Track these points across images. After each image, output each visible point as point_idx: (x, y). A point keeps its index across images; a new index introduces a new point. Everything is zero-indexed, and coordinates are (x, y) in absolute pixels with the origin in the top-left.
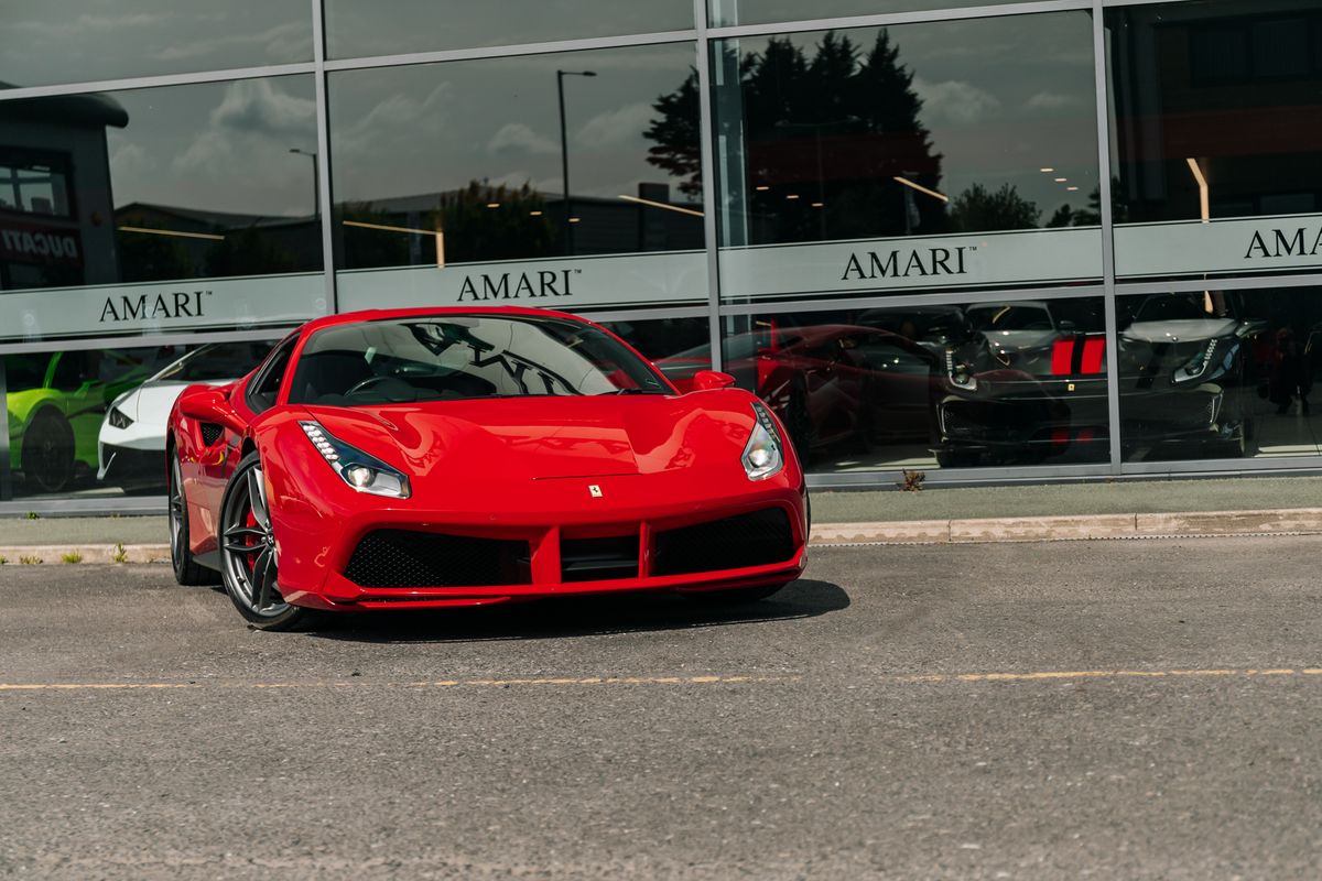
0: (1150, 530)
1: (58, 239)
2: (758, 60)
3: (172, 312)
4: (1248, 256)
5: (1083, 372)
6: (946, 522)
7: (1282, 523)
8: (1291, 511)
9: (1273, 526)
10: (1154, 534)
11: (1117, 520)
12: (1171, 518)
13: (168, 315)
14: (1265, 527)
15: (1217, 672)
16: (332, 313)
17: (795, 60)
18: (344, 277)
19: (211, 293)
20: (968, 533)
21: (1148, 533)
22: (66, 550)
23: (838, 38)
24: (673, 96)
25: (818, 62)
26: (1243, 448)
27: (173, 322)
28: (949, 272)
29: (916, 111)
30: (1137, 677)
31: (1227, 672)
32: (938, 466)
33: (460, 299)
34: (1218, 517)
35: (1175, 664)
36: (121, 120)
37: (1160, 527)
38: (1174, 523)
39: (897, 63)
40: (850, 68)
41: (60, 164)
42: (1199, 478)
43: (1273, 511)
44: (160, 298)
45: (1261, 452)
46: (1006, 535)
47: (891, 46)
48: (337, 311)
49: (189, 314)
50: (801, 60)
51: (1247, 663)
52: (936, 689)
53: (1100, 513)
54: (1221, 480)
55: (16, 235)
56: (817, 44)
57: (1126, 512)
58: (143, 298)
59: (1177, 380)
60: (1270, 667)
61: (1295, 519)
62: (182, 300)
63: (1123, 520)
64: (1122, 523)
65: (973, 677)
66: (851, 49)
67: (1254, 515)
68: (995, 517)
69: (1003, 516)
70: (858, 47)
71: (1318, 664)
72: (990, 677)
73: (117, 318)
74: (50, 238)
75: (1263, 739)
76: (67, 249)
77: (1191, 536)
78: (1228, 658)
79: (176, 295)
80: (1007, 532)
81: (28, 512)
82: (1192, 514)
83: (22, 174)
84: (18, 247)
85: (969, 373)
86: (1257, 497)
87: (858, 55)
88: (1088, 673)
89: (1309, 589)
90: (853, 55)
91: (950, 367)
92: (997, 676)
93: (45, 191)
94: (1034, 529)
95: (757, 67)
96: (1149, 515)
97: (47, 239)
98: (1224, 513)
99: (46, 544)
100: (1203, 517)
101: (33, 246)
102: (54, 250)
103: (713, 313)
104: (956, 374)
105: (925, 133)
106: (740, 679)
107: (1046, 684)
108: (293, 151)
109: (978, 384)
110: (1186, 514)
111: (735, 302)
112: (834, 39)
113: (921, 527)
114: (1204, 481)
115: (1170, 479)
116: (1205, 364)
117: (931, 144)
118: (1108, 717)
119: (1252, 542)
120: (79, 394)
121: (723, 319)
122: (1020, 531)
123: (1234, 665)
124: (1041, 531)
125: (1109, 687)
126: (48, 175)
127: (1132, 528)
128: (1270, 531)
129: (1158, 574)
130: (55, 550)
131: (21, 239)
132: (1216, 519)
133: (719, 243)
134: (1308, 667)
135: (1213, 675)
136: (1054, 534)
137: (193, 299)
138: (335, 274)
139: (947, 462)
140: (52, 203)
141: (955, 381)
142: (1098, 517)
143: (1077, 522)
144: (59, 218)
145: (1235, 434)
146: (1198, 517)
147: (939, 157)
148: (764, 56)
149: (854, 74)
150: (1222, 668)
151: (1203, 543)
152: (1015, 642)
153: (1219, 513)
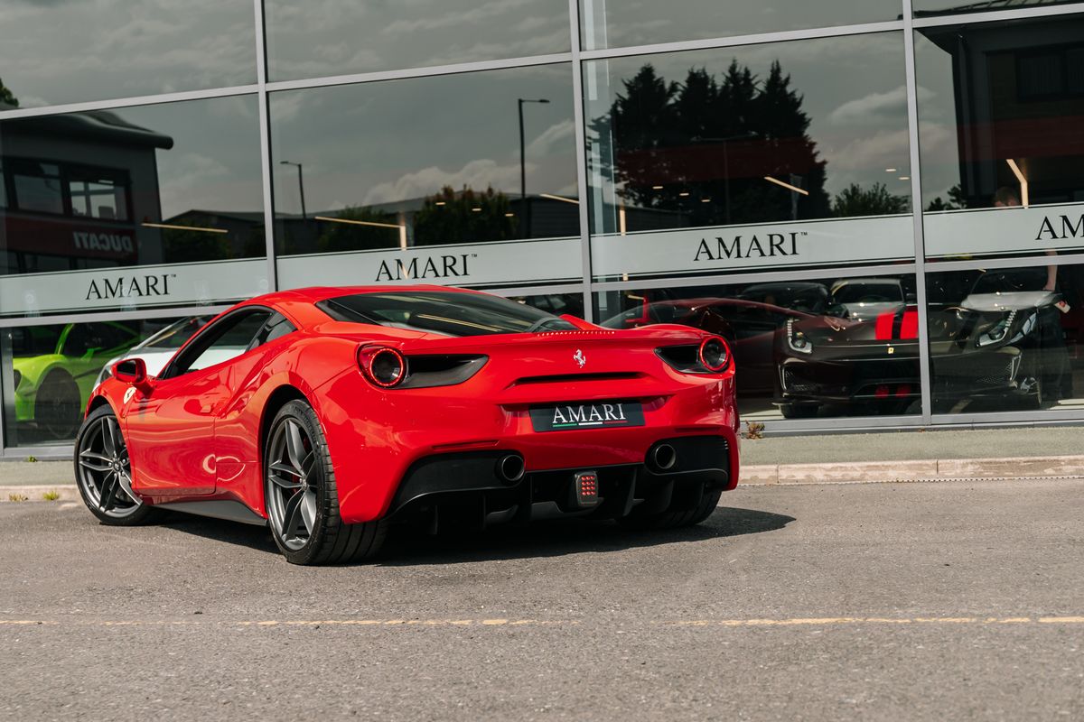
0: (949, 474)
1: (117, 237)
2: (680, 87)
3: (144, 291)
4: (1039, 238)
5: (901, 337)
6: (774, 467)
7: (1064, 468)
8: (1072, 457)
9: (1056, 470)
10: (952, 477)
11: (921, 465)
12: (967, 464)
13: (141, 294)
14: (1049, 471)
15: (958, 620)
16: (273, 291)
17: (710, 86)
18: (283, 261)
19: (175, 276)
20: (793, 476)
21: (947, 477)
22: (46, 489)
23: (741, 68)
24: (603, 117)
25: (725, 88)
26: (1040, 401)
27: (145, 300)
28: (784, 253)
29: (805, 128)
30: (882, 624)
31: (967, 620)
32: (782, 417)
33: (378, 280)
34: (1008, 462)
35: (924, 611)
36: (167, 143)
37: (958, 471)
38: (970, 468)
39: (789, 89)
40: (751, 93)
41: (121, 179)
42: (998, 428)
43: (1055, 458)
44: (134, 280)
45: (1060, 405)
46: (825, 478)
47: (783, 76)
48: (277, 290)
49: (158, 293)
50: (714, 86)
51: (990, 611)
52: (696, 635)
53: (907, 459)
54: (1017, 429)
55: (84, 236)
56: (723, 74)
57: (929, 458)
58: (121, 280)
59: (981, 344)
60: (1010, 615)
61: (1075, 465)
62: (152, 282)
63: (927, 465)
64: (924, 467)
65: (734, 623)
66: (751, 77)
67: (1039, 461)
68: (817, 462)
69: (823, 462)
70: (756, 76)
71: (1055, 612)
72: (751, 622)
73: (100, 297)
74: (112, 237)
75: (975, 699)
76: (124, 245)
77: (985, 479)
78: (974, 605)
79: (147, 278)
80: (826, 475)
81: (29, 456)
82: (986, 460)
83: (92, 187)
84: (86, 246)
85: (805, 340)
86: (1045, 444)
87: (756, 83)
88: (839, 620)
89: (1073, 531)
90: (753, 82)
91: (790, 334)
92: (756, 622)
93: (109, 201)
94: (850, 473)
95: (679, 93)
96: (948, 461)
97: (110, 239)
98: (1014, 459)
99: (31, 484)
100: (996, 463)
101: (97, 244)
102: (114, 246)
103: (586, 289)
104: (795, 339)
105: (812, 145)
106: (525, 622)
107: (797, 631)
108: (283, 163)
109: (813, 348)
110: (981, 460)
111: (608, 280)
112: (737, 70)
113: (752, 471)
114: (1002, 430)
115: (973, 428)
116: (1006, 330)
117: (818, 152)
118: (839, 670)
119: (1036, 484)
120: (85, 359)
121: (595, 296)
122: (838, 475)
123: (976, 612)
124: (856, 474)
125: (852, 635)
126: (112, 187)
127: (933, 472)
128: (1054, 475)
129: (943, 516)
130: (38, 490)
131: (88, 240)
132: (1006, 464)
133: (592, 231)
134: (1044, 616)
135: (955, 623)
136: (867, 477)
137: (161, 281)
138: (275, 259)
139: (791, 414)
140: (115, 210)
141: (795, 346)
142: (905, 462)
143: (887, 466)
144: (120, 222)
145: (1033, 389)
146: (991, 463)
147: (824, 163)
148: (685, 84)
149: (754, 98)
150: (964, 615)
151: (993, 486)
152: (789, 586)
153: (1010, 459)
